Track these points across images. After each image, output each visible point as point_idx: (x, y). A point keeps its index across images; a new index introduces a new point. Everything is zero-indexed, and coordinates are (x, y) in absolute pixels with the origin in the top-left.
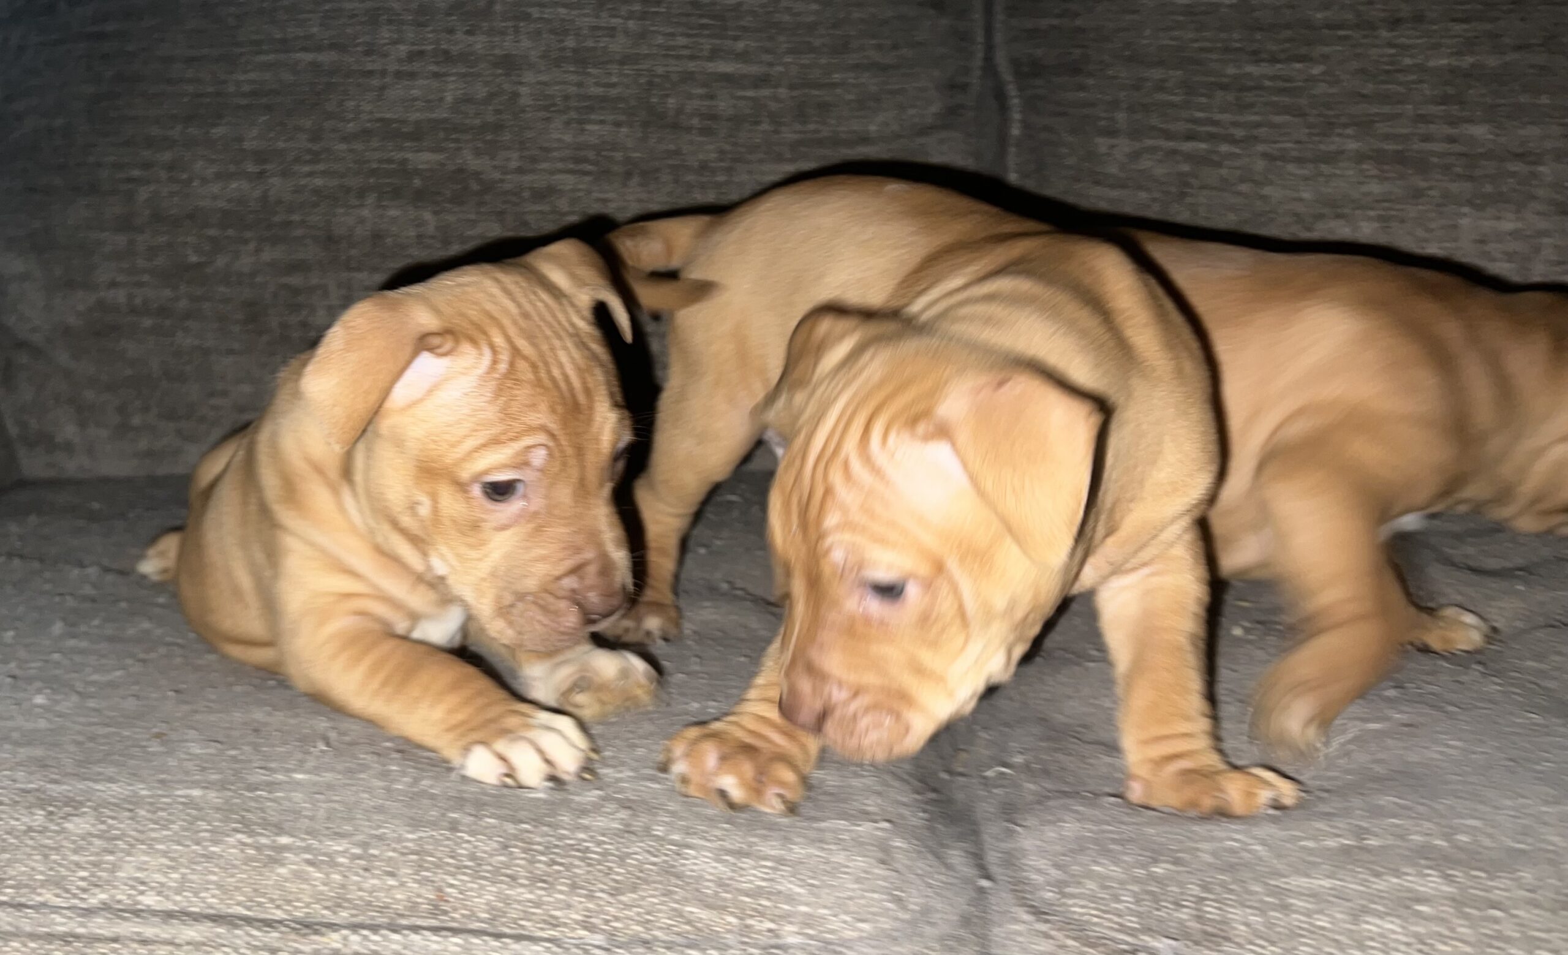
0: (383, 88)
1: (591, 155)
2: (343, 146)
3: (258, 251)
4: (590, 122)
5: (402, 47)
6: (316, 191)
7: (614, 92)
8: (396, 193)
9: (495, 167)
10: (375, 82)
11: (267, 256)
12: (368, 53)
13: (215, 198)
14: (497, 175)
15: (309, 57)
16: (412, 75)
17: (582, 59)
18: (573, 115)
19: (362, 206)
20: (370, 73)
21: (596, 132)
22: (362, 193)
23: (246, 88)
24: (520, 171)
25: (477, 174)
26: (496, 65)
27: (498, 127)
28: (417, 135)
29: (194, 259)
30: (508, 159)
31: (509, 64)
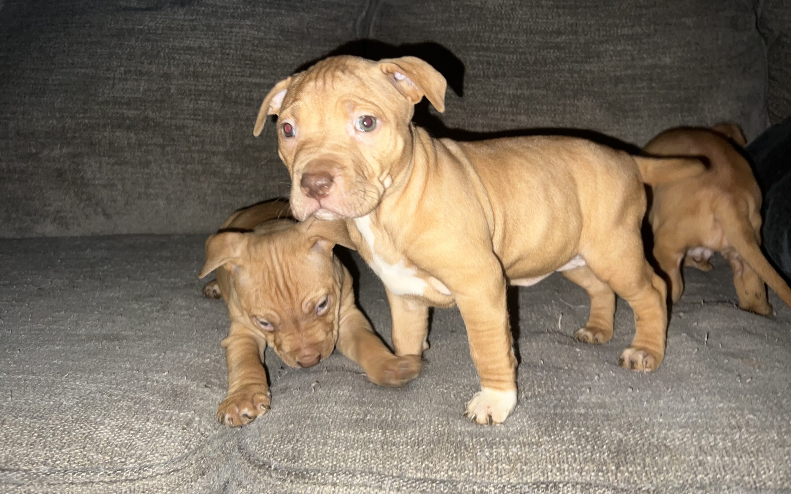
1: (201, 113)
4: (199, 100)
9: (161, 117)
14: (161, 120)
21: (202, 104)
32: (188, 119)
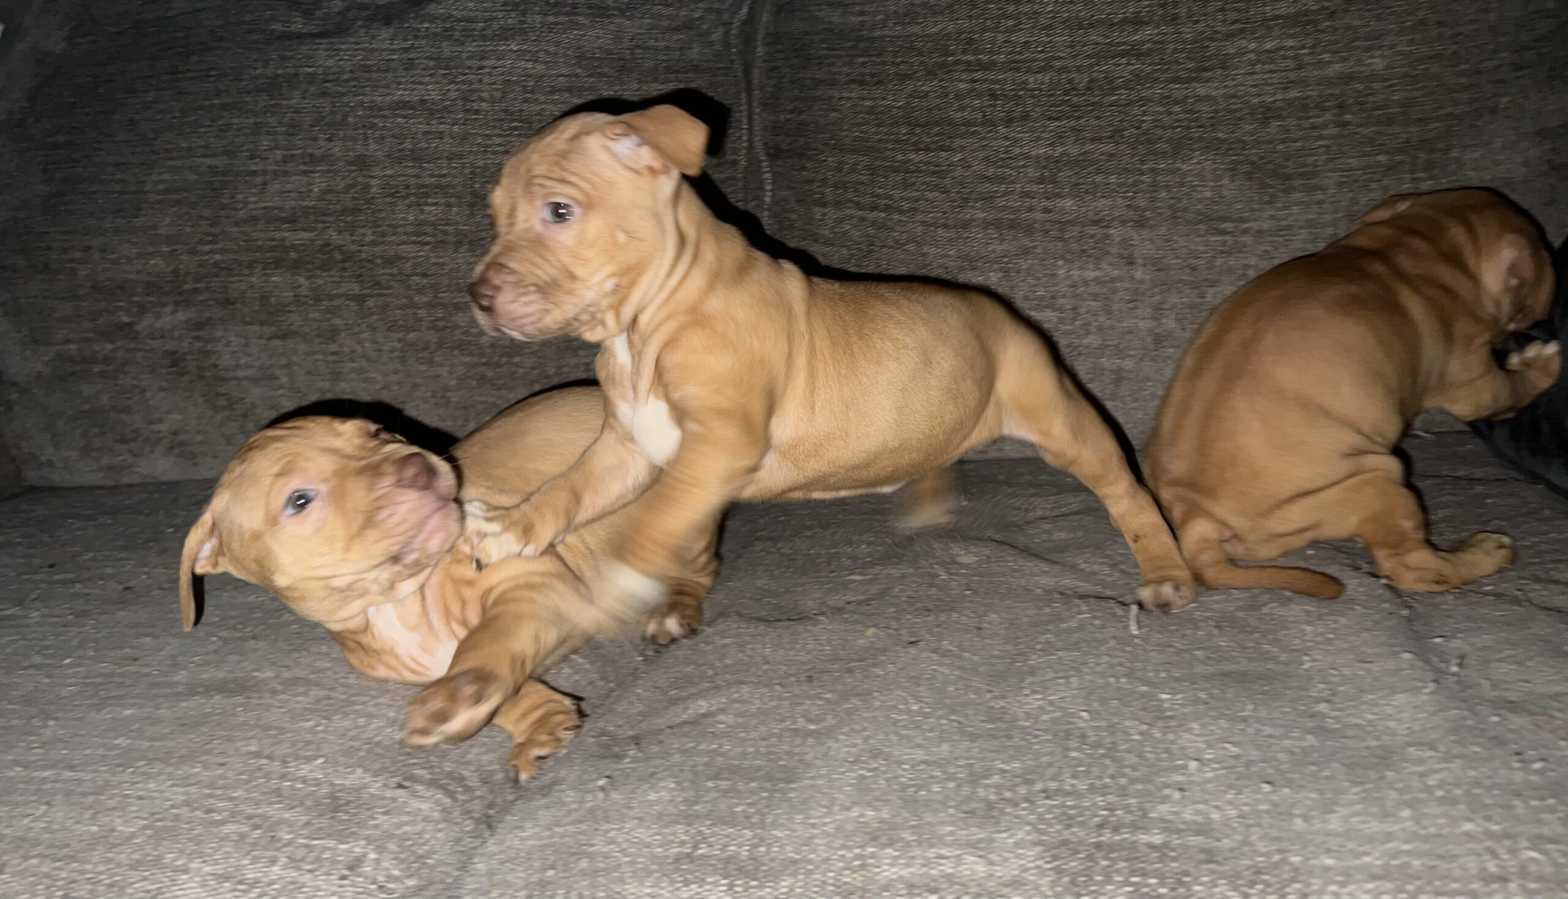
0: (265, 184)
1: (430, 230)
2: (235, 229)
3: (174, 312)
5: (278, 152)
6: (216, 264)
7: (444, 181)
8: (277, 264)
9: (354, 241)
10: (259, 180)
11: (181, 316)
12: (252, 158)
13: (139, 272)
15: (209, 161)
16: (286, 173)
17: (417, 157)
18: (413, 199)
19: (252, 275)
20: (254, 173)
22: (251, 265)
23: (161, 187)
24: (373, 243)
25: (340, 248)
26: (353, 164)
27: (356, 211)
28: (292, 220)
29: (126, 319)
30: (364, 235)
31: (362, 163)
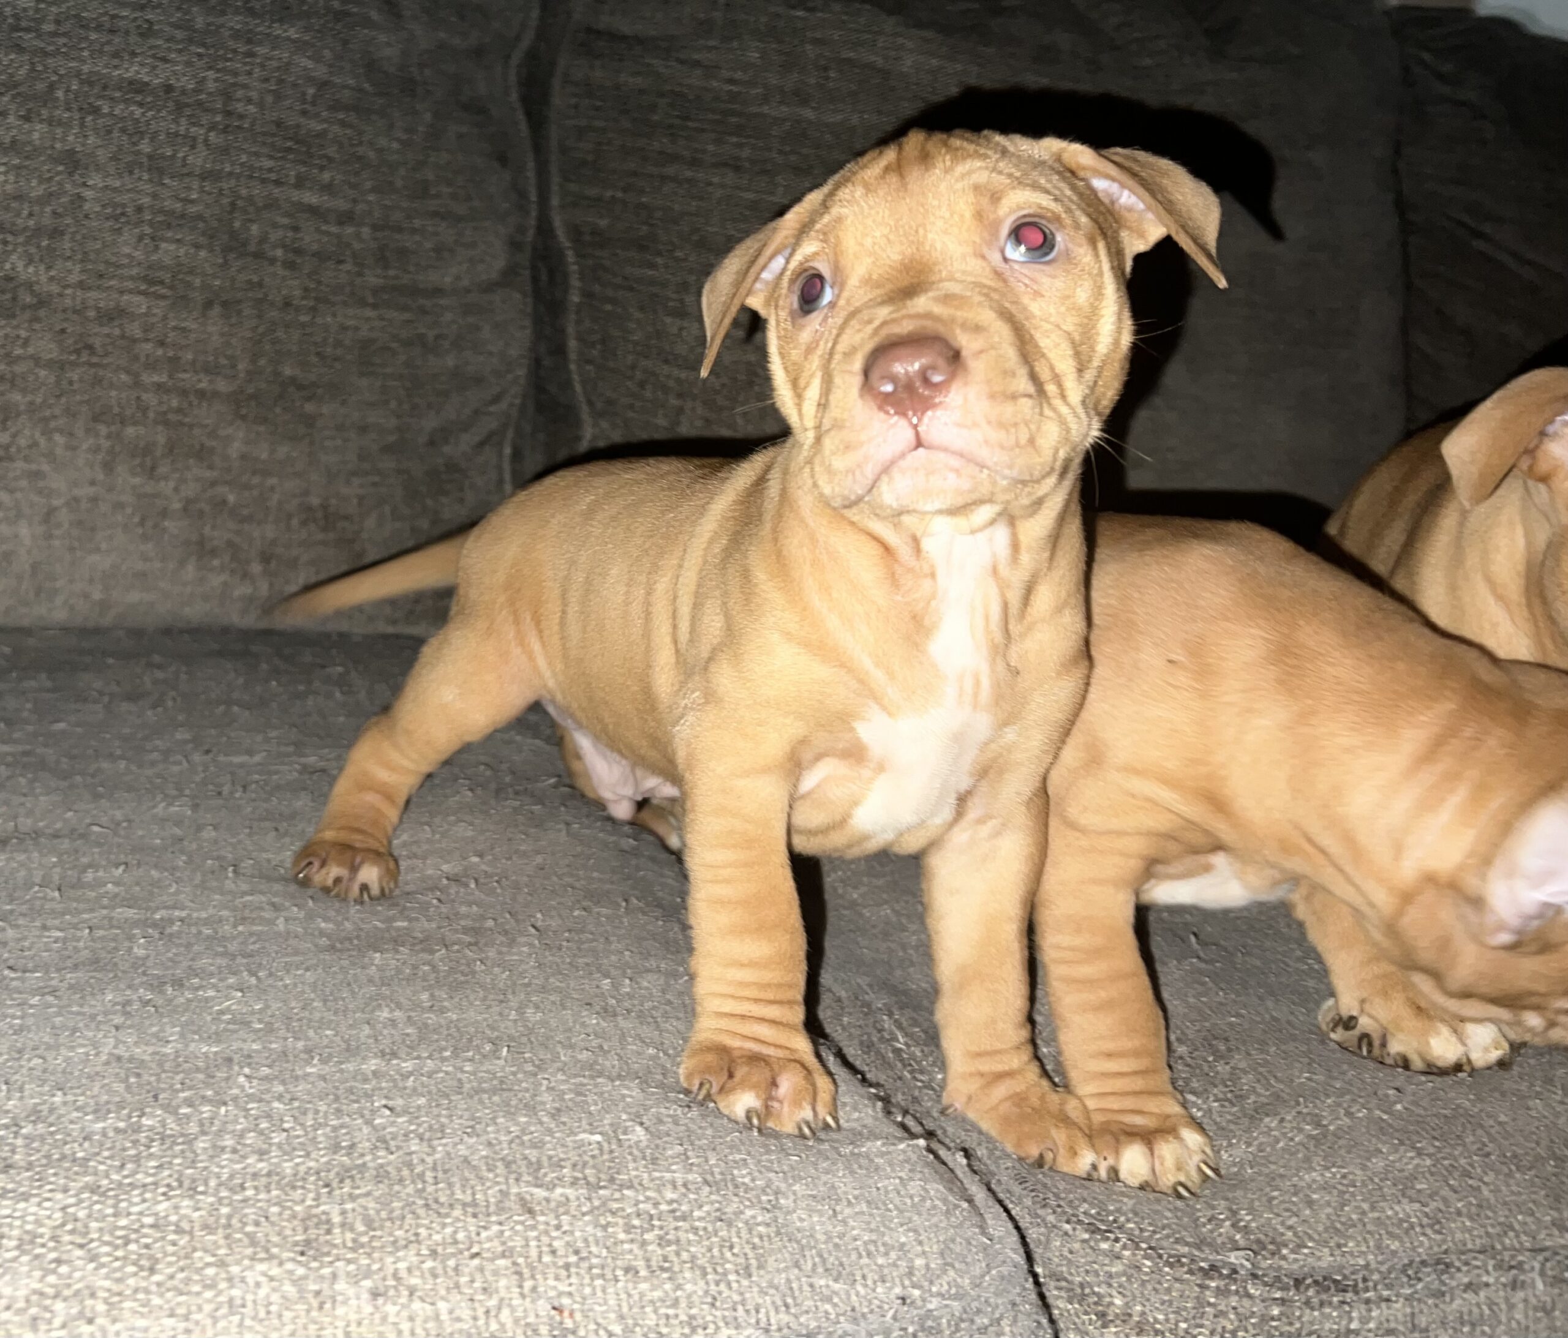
4: (163, 239)
21: (171, 251)
32: (130, 292)
